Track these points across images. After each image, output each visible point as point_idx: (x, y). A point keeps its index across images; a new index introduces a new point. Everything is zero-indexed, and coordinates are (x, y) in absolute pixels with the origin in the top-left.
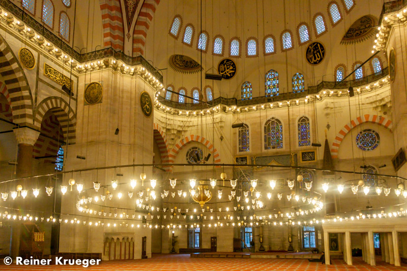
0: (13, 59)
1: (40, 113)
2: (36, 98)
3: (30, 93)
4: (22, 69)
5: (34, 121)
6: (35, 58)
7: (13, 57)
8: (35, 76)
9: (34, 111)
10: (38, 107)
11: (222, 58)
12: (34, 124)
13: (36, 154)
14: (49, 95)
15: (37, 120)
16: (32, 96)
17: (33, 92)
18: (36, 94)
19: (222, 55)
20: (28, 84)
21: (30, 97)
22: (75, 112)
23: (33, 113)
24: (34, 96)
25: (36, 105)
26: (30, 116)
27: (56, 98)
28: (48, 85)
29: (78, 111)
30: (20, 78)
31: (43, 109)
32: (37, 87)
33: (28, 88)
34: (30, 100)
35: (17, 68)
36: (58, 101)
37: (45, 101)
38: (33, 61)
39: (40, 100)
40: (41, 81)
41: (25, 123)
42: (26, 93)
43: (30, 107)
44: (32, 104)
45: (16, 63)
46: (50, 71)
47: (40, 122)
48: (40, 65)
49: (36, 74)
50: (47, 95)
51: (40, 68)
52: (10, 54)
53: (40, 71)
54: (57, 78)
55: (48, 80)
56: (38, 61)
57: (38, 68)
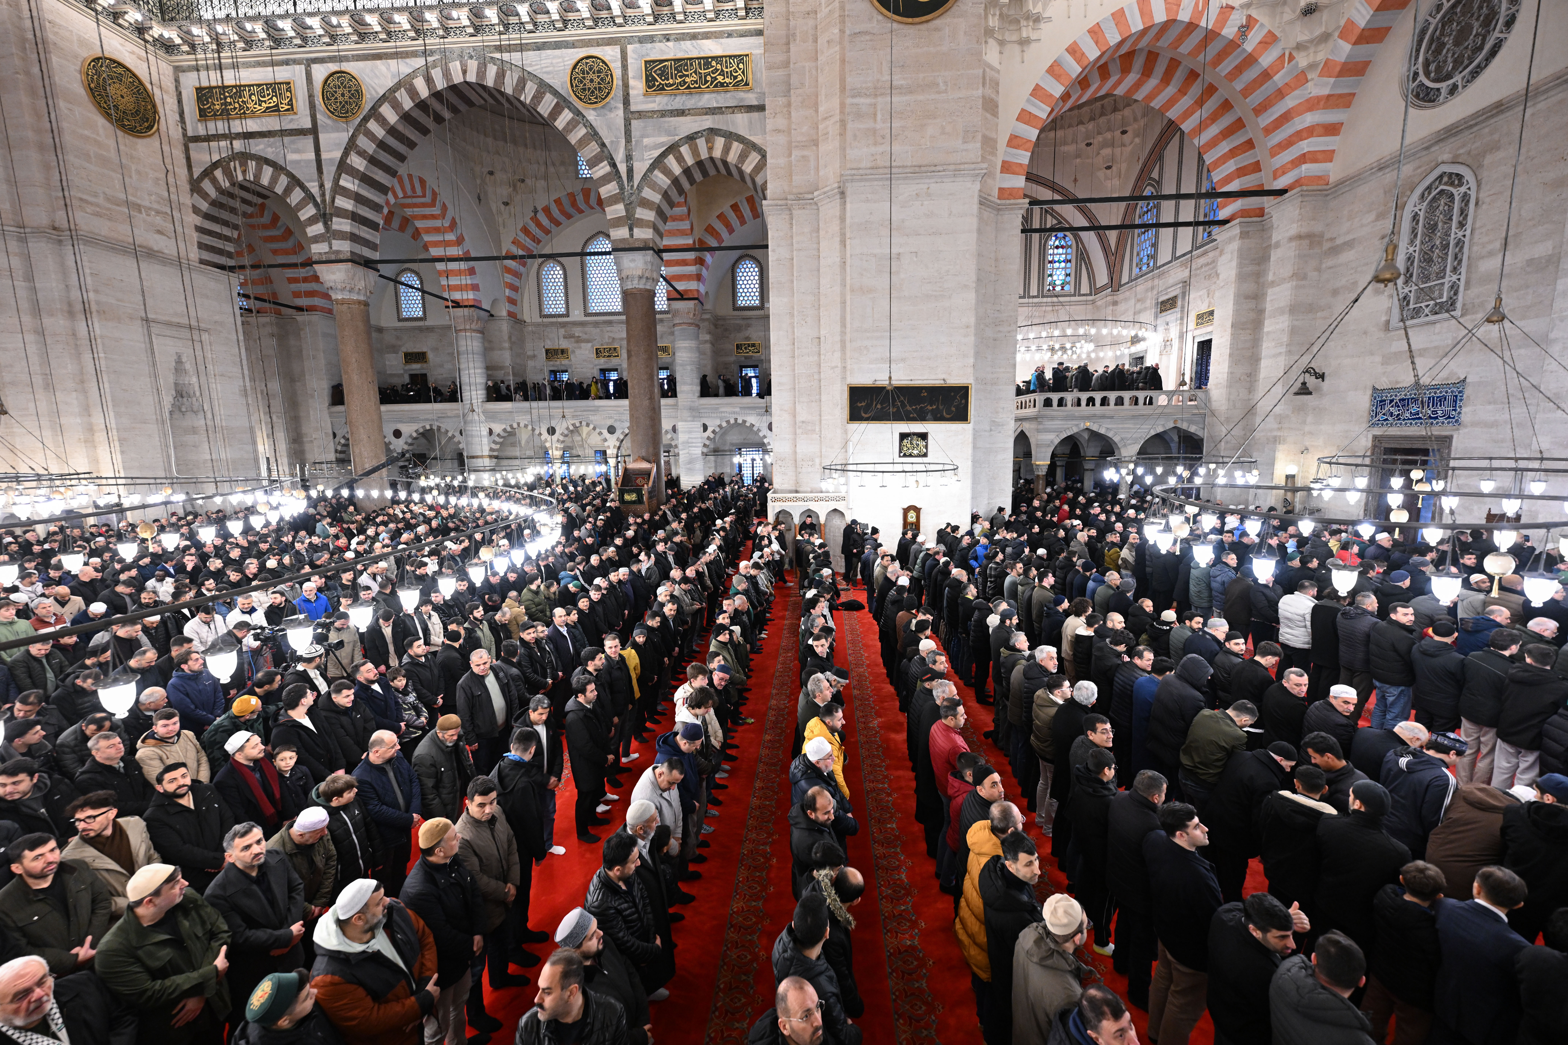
0: (557, 104)
1: (645, 203)
2: (630, 171)
3: (614, 165)
4: (583, 117)
5: (631, 229)
6: (611, 65)
8: (620, 112)
9: (628, 206)
10: (640, 188)
12: (632, 235)
14: (666, 140)
15: (641, 223)
16: (617, 171)
17: (619, 157)
18: (629, 158)
20: (603, 145)
21: (613, 175)
23: (627, 210)
24: (622, 168)
25: (632, 187)
26: (620, 222)
27: (691, 139)
28: (663, 114)
31: (654, 186)
32: (628, 139)
34: (614, 183)
36: (701, 143)
37: (658, 163)
38: (608, 79)
39: (640, 167)
40: (640, 114)
43: (615, 199)
44: (621, 187)
45: (566, 111)
46: (663, 74)
47: (648, 227)
48: (631, 74)
49: (621, 106)
50: (662, 144)
51: (632, 82)
52: (548, 97)
53: (631, 92)
54: (688, 80)
55: (659, 101)
56: (624, 66)
57: (626, 86)
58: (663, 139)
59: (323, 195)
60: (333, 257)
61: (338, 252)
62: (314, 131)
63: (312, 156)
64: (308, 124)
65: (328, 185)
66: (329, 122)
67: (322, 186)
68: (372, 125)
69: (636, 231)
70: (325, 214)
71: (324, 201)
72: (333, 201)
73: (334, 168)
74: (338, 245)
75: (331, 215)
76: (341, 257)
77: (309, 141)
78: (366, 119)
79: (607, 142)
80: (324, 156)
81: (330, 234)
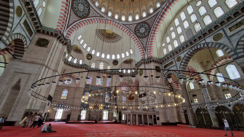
1: (12, 38)
3: (12, 27)
4: (14, 14)
5: (7, 40)
7: (13, 6)
8: (19, 21)
11: (89, 53)
14: (21, 33)
15: (9, 40)
17: (14, 27)
19: (89, 52)
22: (28, 46)
23: (8, 36)
24: (13, 29)
25: (12, 33)
26: (6, 36)
27: (23, 35)
28: (22, 28)
30: (11, 17)
31: (14, 36)
32: (17, 26)
33: (12, 23)
34: (10, 29)
35: (12, 12)
37: (17, 34)
38: (21, 15)
39: (15, 32)
40: (20, 24)
42: (10, 25)
46: (26, 23)
54: (27, 28)
55: (23, 26)
56: (23, 16)
57: (22, 19)
58: (20, 31)
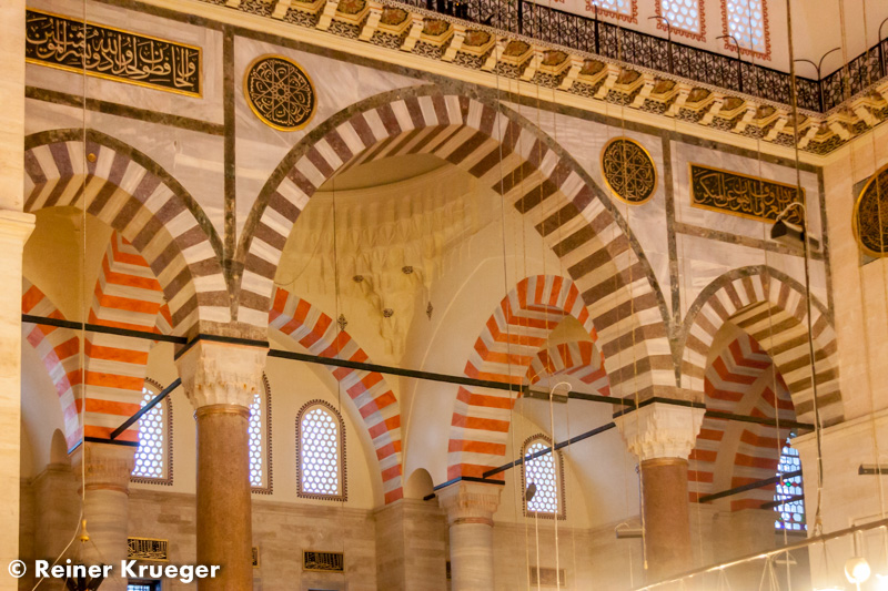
0: (585, 189)
1: (695, 344)
2: (676, 297)
3: (655, 285)
4: (618, 213)
5: (678, 375)
6: (652, 159)
7: (583, 184)
8: (663, 219)
9: (673, 342)
10: (687, 323)
12: (679, 383)
13: (699, 488)
14: (717, 268)
15: (690, 369)
17: (663, 276)
18: (674, 280)
20: (641, 255)
21: (656, 297)
22: (825, 303)
23: (673, 349)
24: (666, 291)
25: (678, 318)
26: (662, 362)
27: (745, 273)
28: (712, 235)
29: (836, 295)
30: (614, 242)
31: (704, 323)
32: (673, 256)
33: (643, 269)
34: (656, 309)
35: (599, 217)
36: (756, 280)
37: (708, 295)
38: (648, 174)
39: (689, 296)
40: (686, 229)
41: (650, 389)
42: (640, 288)
43: (657, 330)
44: (666, 317)
45: (596, 201)
46: (712, 184)
47: (698, 375)
48: (675, 177)
49: (664, 211)
50: (712, 272)
51: (676, 186)
52: (574, 176)
53: (676, 198)
54: (739, 201)
55: (707, 218)
56: (667, 164)
57: (669, 189)
58: (713, 265)
59: (230, 231)
60: (237, 334)
61: (246, 327)
62: (228, 130)
63: (220, 167)
64: (218, 118)
65: (242, 218)
66: (254, 124)
67: (230, 216)
68: (323, 147)
69: (684, 378)
70: (228, 263)
71: (230, 241)
72: (247, 244)
73: (254, 196)
74: (248, 316)
75: (241, 267)
76: (252, 336)
77: (218, 143)
78: (314, 136)
79: (647, 252)
80: (240, 172)
81: (235, 296)
